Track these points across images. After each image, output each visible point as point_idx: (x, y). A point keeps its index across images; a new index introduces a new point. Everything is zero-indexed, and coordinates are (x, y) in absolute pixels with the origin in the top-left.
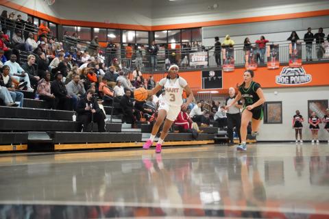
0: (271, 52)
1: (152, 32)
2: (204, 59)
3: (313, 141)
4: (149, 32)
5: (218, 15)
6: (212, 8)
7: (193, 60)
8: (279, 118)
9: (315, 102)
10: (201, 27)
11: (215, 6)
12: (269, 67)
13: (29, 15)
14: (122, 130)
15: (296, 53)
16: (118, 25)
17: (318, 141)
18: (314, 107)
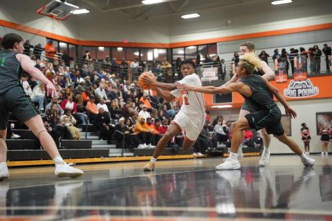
0: (278, 65)
1: (170, 49)
2: (214, 75)
3: (323, 153)
4: (167, 49)
5: (232, 30)
6: (227, 24)
7: (204, 76)
8: (288, 130)
9: (323, 114)
10: (216, 44)
11: (229, 22)
12: (278, 81)
13: (47, 38)
14: (93, 146)
15: (300, 66)
16: (135, 43)
17: (327, 153)
18: (322, 119)
